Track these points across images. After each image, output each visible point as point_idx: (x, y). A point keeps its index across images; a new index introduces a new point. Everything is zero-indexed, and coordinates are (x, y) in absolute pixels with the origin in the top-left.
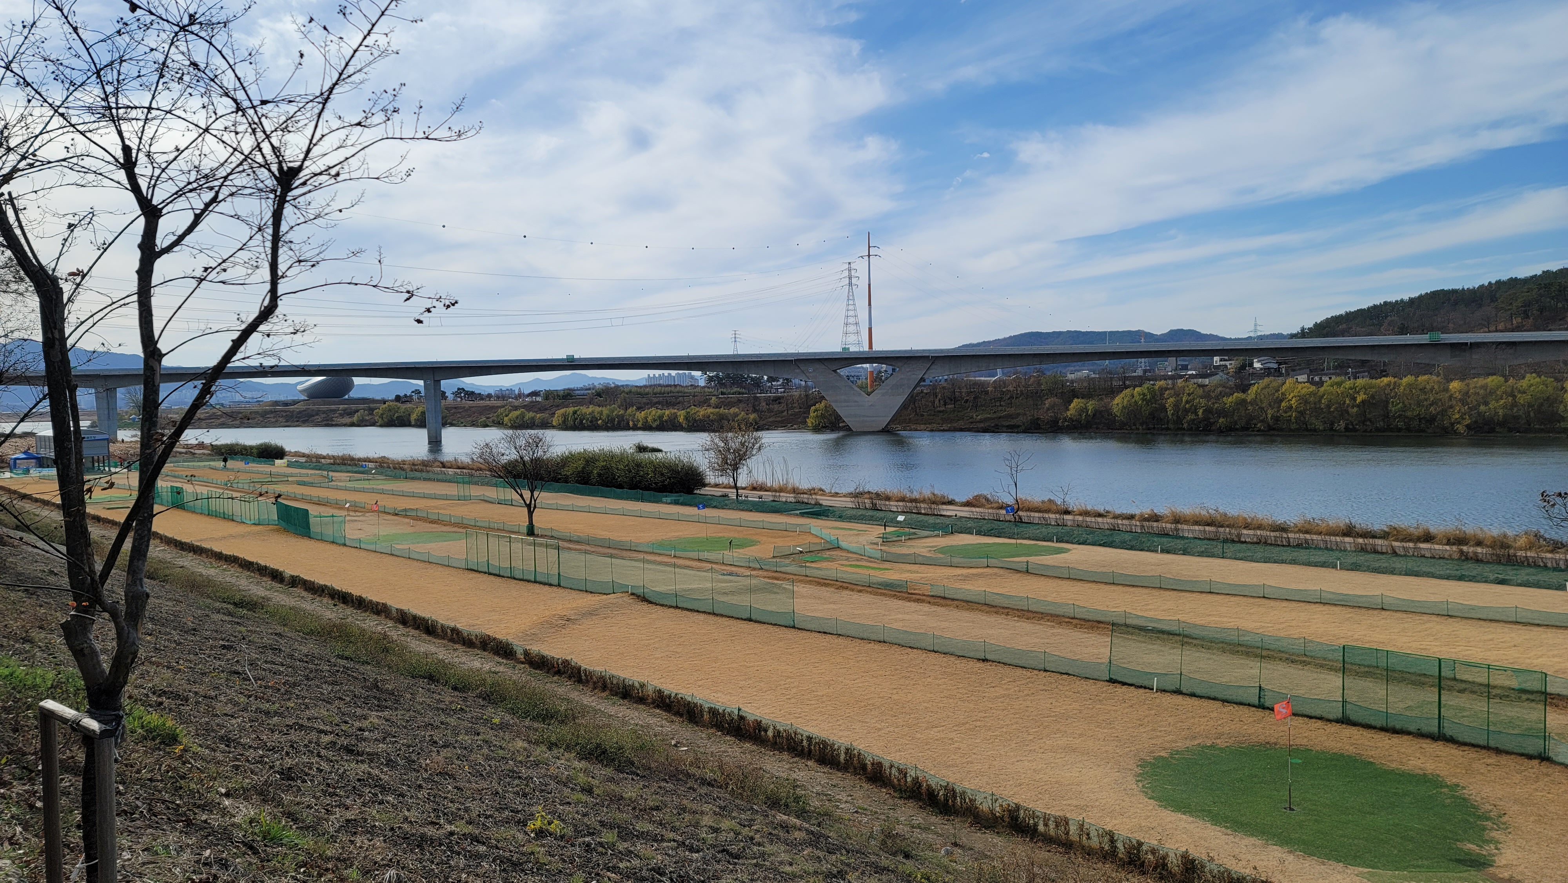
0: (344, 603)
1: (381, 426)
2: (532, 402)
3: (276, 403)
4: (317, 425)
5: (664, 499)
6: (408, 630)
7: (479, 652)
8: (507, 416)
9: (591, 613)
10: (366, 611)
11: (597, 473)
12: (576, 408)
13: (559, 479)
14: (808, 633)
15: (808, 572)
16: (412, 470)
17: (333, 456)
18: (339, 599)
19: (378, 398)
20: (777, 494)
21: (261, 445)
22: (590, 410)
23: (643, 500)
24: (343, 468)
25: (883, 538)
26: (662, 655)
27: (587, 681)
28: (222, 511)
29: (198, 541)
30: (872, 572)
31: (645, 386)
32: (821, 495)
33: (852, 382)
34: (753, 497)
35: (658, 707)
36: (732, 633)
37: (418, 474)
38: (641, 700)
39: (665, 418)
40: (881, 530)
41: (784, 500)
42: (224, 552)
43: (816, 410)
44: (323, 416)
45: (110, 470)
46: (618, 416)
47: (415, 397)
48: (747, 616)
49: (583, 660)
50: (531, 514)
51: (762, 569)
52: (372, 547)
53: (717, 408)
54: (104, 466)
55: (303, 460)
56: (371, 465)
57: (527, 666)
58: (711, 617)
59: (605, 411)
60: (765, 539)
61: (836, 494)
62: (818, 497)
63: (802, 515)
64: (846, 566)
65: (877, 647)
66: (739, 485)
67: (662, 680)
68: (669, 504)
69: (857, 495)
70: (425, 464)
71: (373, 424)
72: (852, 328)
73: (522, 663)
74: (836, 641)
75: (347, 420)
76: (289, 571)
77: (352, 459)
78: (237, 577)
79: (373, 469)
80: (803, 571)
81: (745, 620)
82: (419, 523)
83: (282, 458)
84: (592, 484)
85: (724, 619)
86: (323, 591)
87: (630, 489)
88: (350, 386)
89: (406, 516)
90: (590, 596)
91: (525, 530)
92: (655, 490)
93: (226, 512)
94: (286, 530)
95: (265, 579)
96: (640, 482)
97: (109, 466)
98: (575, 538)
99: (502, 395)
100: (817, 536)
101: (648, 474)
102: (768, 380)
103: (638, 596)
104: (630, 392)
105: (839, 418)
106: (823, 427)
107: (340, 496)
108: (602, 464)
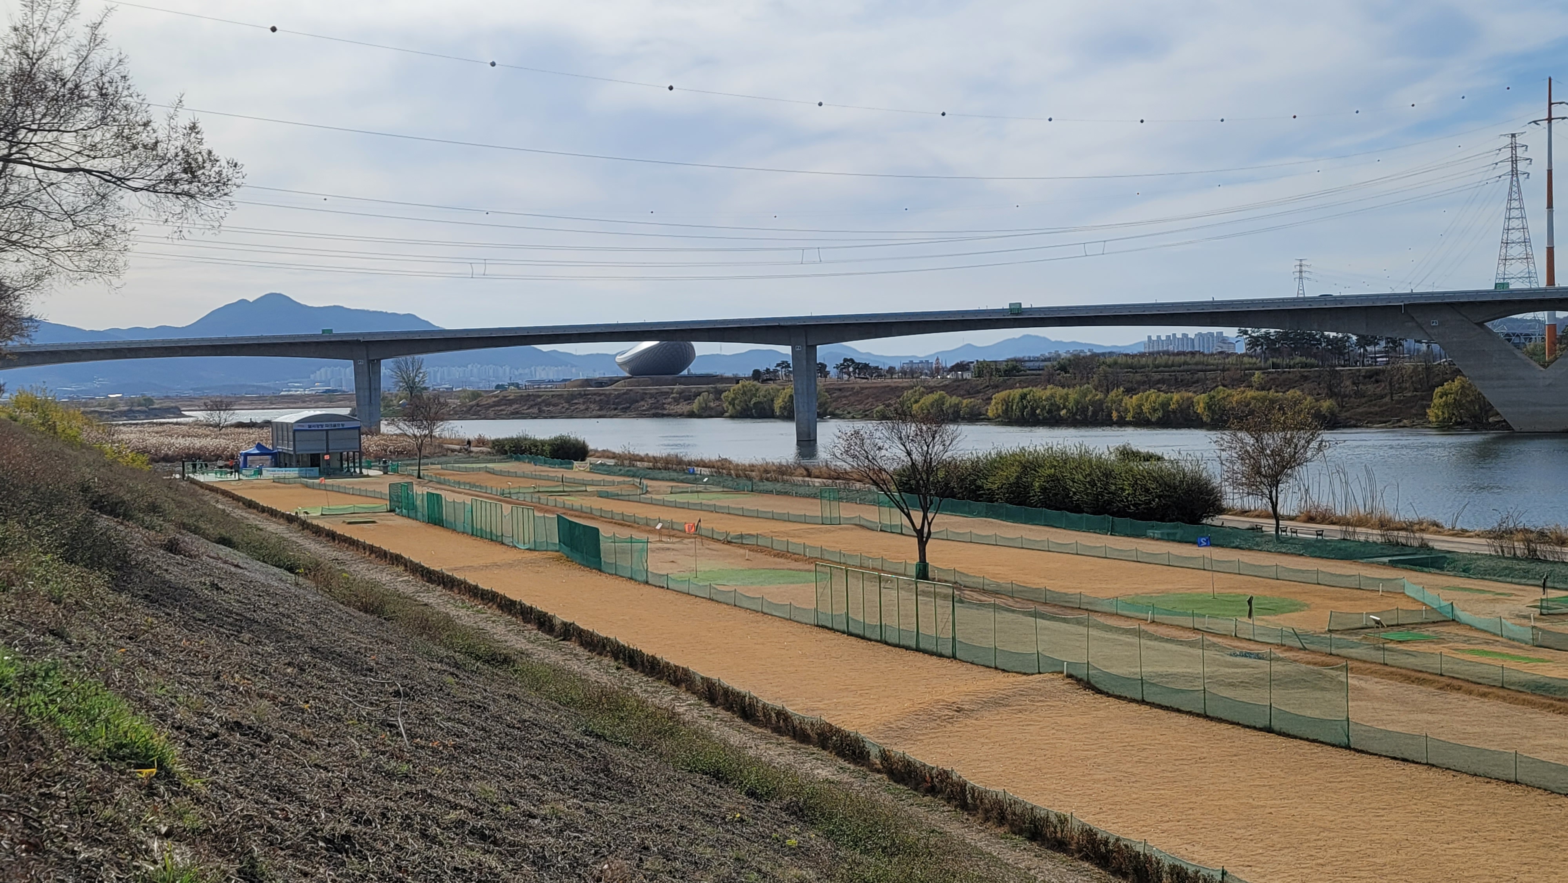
0: (631, 666)
1: (732, 417)
2: (956, 380)
3: (588, 382)
4: (642, 415)
5: (1150, 533)
6: (715, 710)
7: (815, 750)
8: (916, 402)
9: (998, 703)
10: (659, 679)
11: (1040, 486)
12: (1025, 390)
13: (981, 496)
14: (1374, 759)
15: (1389, 658)
16: (761, 480)
17: (654, 457)
18: (624, 660)
19: (729, 374)
20: (1351, 529)
21: (556, 439)
22: (1048, 393)
23: (1113, 532)
24: (665, 474)
25: (1541, 607)
26: (1107, 775)
27: (976, 808)
28: (488, 530)
29: (452, 570)
30: (1510, 664)
31: (1142, 355)
32: (1435, 533)
33: (1517, 346)
34: (1307, 532)
35: (1086, 858)
36: (1234, 750)
37: (769, 486)
38: (1060, 845)
39: (1173, 406)
40: (1537, 594)
41: (1362, 538)
42: (481, 586)
43: (1444, 394)
44: (650, 401)
45: (361, 472)
46: (1092, 403)
47: (781, 372)
48: (1263, 722)
49: (974, 774)
50: (922, 544)
51: (1305, 649)
52: (684, 588)
53: (1263, 389)
54: (355, 467)
55: (611, 462)
56: (706, 471)
57: (885, 776)
58: (1202, 722)
59: (1073, 394)
60: (1318, 600)
61: (1463, 533)
62: (1426, 536)
63: (1393, 564)
64: (1463, 651)
65: (1501, 790)
66: (1281, 510)
67: (1102, 816)
68: (1158, 539)
69: (1498, 535)
70: (782, 471)
71: (720, 415)
72: (1516, 251)
73: (879, 771)
74: (1424, 775)
75: (684, 408)
76: (561, 616)
77: (680, 462)
78: (494, 622)
79: (705, 476)
80: (1378, 656)
81: (1261, 729)
82: (759, 555)
83: (583, 460)
84: (1031, 505)
85: (1223, 726)
86: (604, 646)
87: (1094, 513)
88: (688, 357)
89: (742, 545)
90: (1000, 676)
91: (913, 571)
92: (1134, 516)
93: (494, 531)
94: (570, 559)
95: (529, 626)
96: (1110, 502)
97: (361, 468)
98: (992, 587)
99: (911, 371)
100: (1415, 600)
101: (1123, 490)
102: (1359, 343)
103: (1079, 681)
104: (1116, 363)
105: (1487, 408)
106: (1457, 423)
107: (652, 513)
108: (1048, 472)
